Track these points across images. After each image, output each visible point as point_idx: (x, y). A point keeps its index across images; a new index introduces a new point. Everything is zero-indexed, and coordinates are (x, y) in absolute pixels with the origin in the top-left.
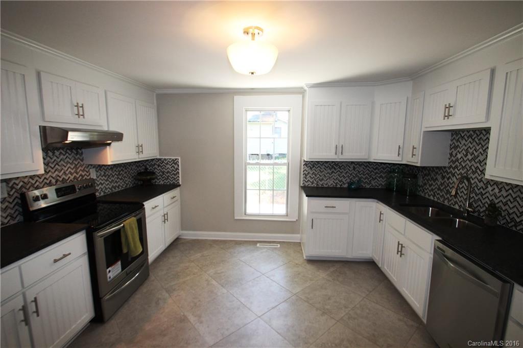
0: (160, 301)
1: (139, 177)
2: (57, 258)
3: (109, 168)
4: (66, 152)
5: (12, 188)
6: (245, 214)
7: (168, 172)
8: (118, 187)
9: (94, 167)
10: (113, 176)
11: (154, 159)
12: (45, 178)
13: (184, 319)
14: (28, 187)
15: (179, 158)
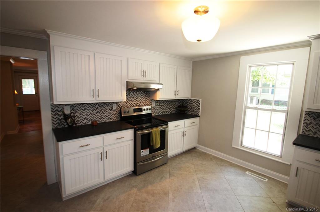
0: (163, 178)
1: (178, 108)
2: (118, 138)
3: (162, 102)
4: (142, 93)
5: (118, 106)
6: (241, 145)
7: (194, 107)
8: (166, 112)
9: (154, 101)
10: (164, 106)
11: (188, 99)
12: (132, 104)
13: (166, 194)
14: (124, 107)
15: (201, 100)
